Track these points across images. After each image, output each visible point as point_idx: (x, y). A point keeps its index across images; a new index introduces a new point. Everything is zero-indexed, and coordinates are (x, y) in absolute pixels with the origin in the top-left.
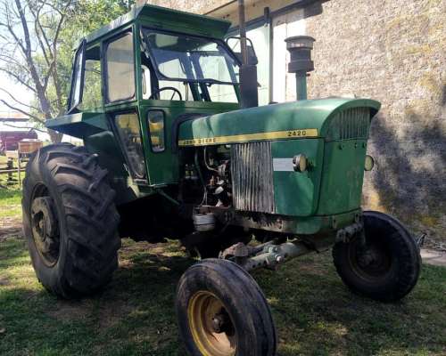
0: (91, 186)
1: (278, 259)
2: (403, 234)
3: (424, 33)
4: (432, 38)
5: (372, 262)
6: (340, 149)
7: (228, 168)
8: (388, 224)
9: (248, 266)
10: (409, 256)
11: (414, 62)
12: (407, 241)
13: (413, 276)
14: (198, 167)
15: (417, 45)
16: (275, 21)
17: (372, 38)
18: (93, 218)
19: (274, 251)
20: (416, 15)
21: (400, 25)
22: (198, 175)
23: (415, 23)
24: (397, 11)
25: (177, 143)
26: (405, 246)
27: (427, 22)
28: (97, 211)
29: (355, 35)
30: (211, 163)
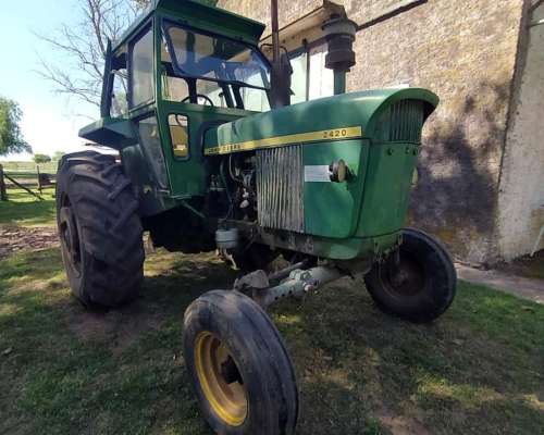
0: (110, 195)
1: (306, 289)
2: (440, 253)
3: (453, 57)
4: (460, 61)
5: (404, 282)
6: (390, 154)
7: (254, 179)
8: (425, 243)
9: (268, 299)
10: (446, 278)
11: (441, 85)
12: (444, 260)
13: (448, 299)
14: (224, 178)
15: (445, 69)
16: (312, 50)
17: (401, 64)
18: (111, 231)
19: (302, 278)
20: (446, 39)
21: (429, 51)
22: (223, 186)
23: (445, 47)
24: (426, 36)
25: (203, 151)
26: (443, 267)
27: (455, 45)
28: (116, 223)
29: (385, 61)
30: (237, 174)
